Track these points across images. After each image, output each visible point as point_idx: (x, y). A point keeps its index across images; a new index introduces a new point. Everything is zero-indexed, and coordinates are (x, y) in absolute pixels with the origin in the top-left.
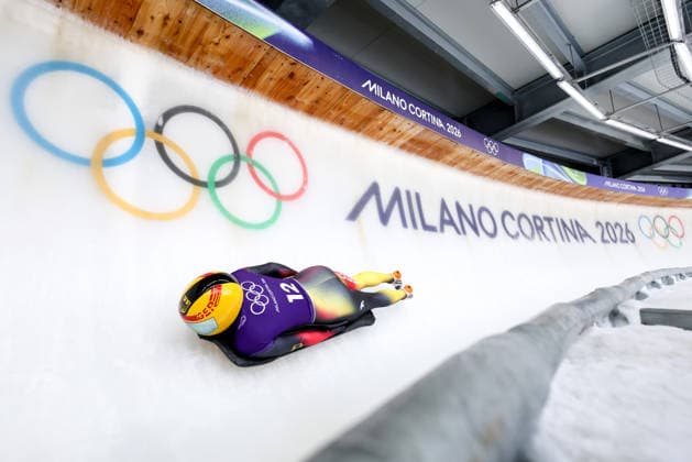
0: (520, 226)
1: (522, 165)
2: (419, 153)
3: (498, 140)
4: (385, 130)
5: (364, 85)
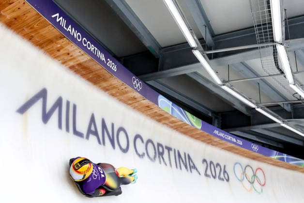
0: (146, 149)
1: (156, 103)
2: (83, 76)
3: (144, 81)
4: (62, 52)
5: (53, 16)
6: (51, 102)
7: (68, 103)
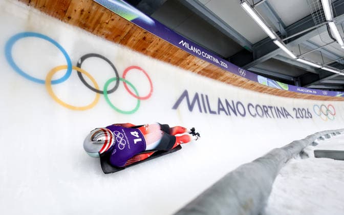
2: (207, 76)
3: (246, 69)
4: (191, 64)
5: (180, 43)
7: (202, 95)
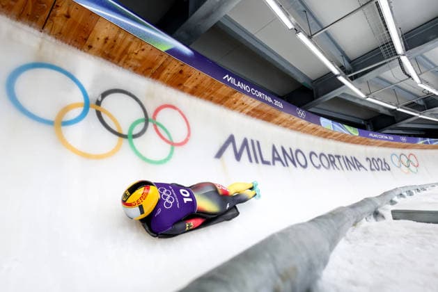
0: (321, 161)
4: (238, 103)
5: (224, 78)
6: (239, 144)
7: (252, 141)
